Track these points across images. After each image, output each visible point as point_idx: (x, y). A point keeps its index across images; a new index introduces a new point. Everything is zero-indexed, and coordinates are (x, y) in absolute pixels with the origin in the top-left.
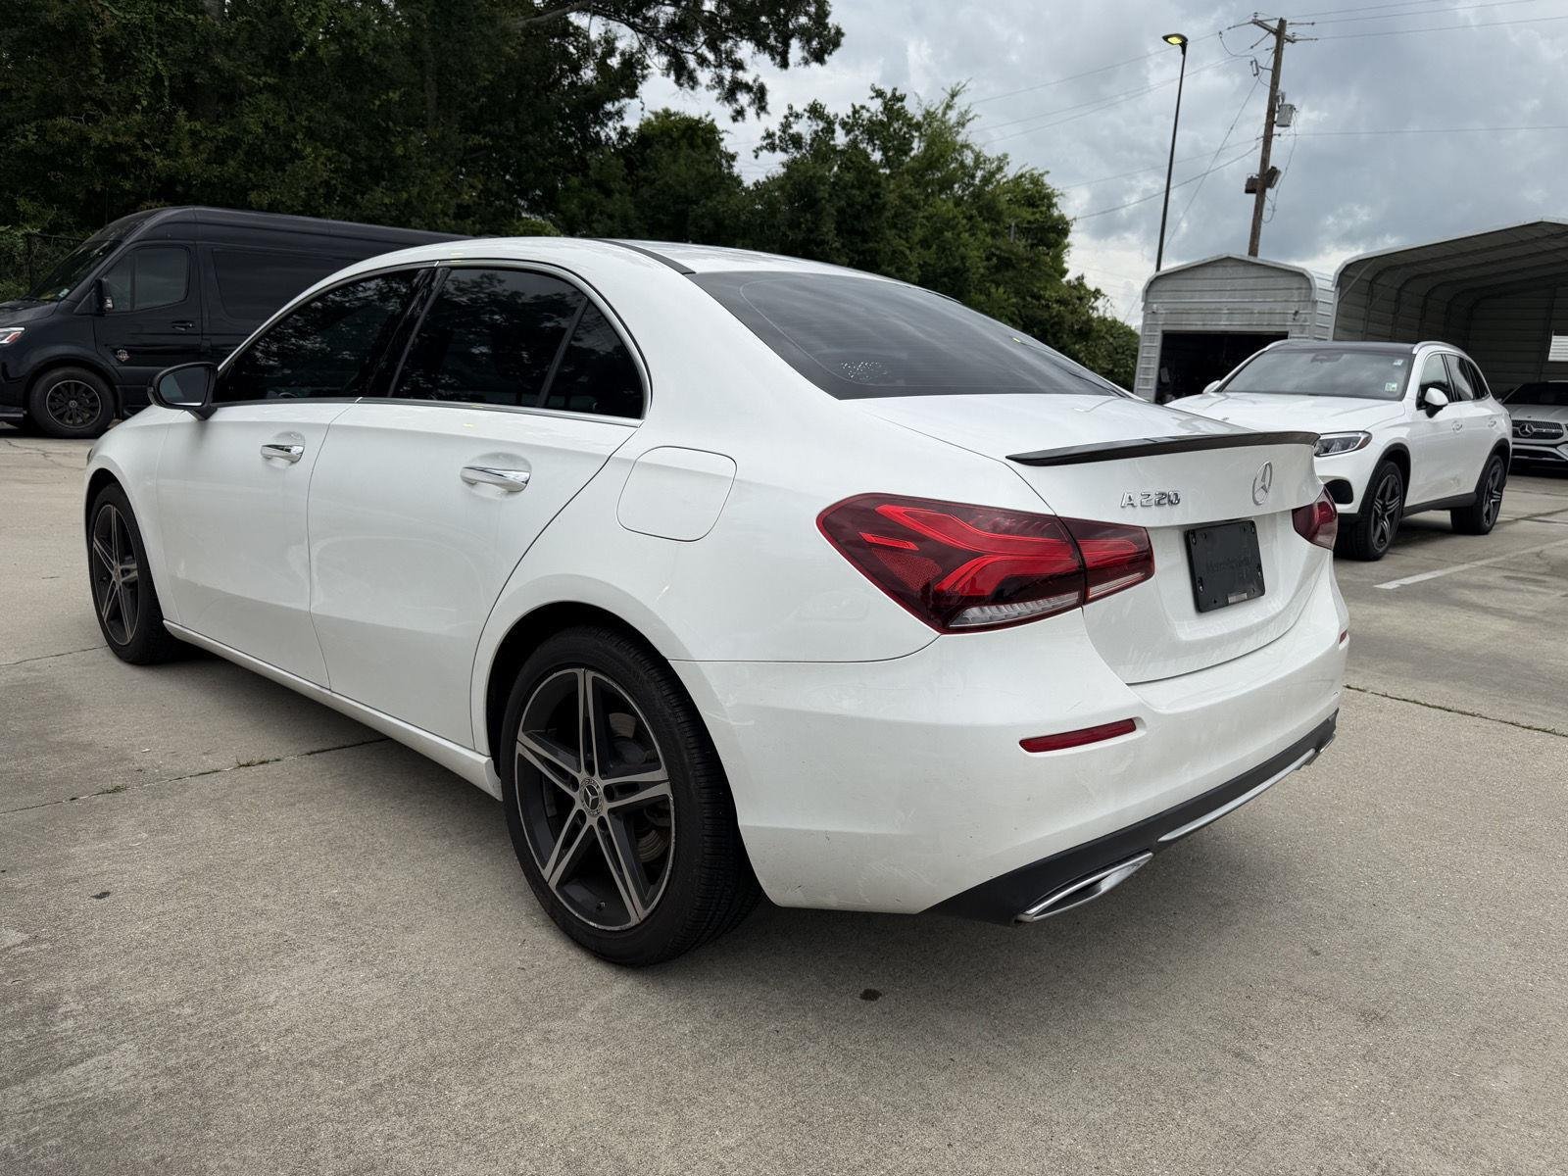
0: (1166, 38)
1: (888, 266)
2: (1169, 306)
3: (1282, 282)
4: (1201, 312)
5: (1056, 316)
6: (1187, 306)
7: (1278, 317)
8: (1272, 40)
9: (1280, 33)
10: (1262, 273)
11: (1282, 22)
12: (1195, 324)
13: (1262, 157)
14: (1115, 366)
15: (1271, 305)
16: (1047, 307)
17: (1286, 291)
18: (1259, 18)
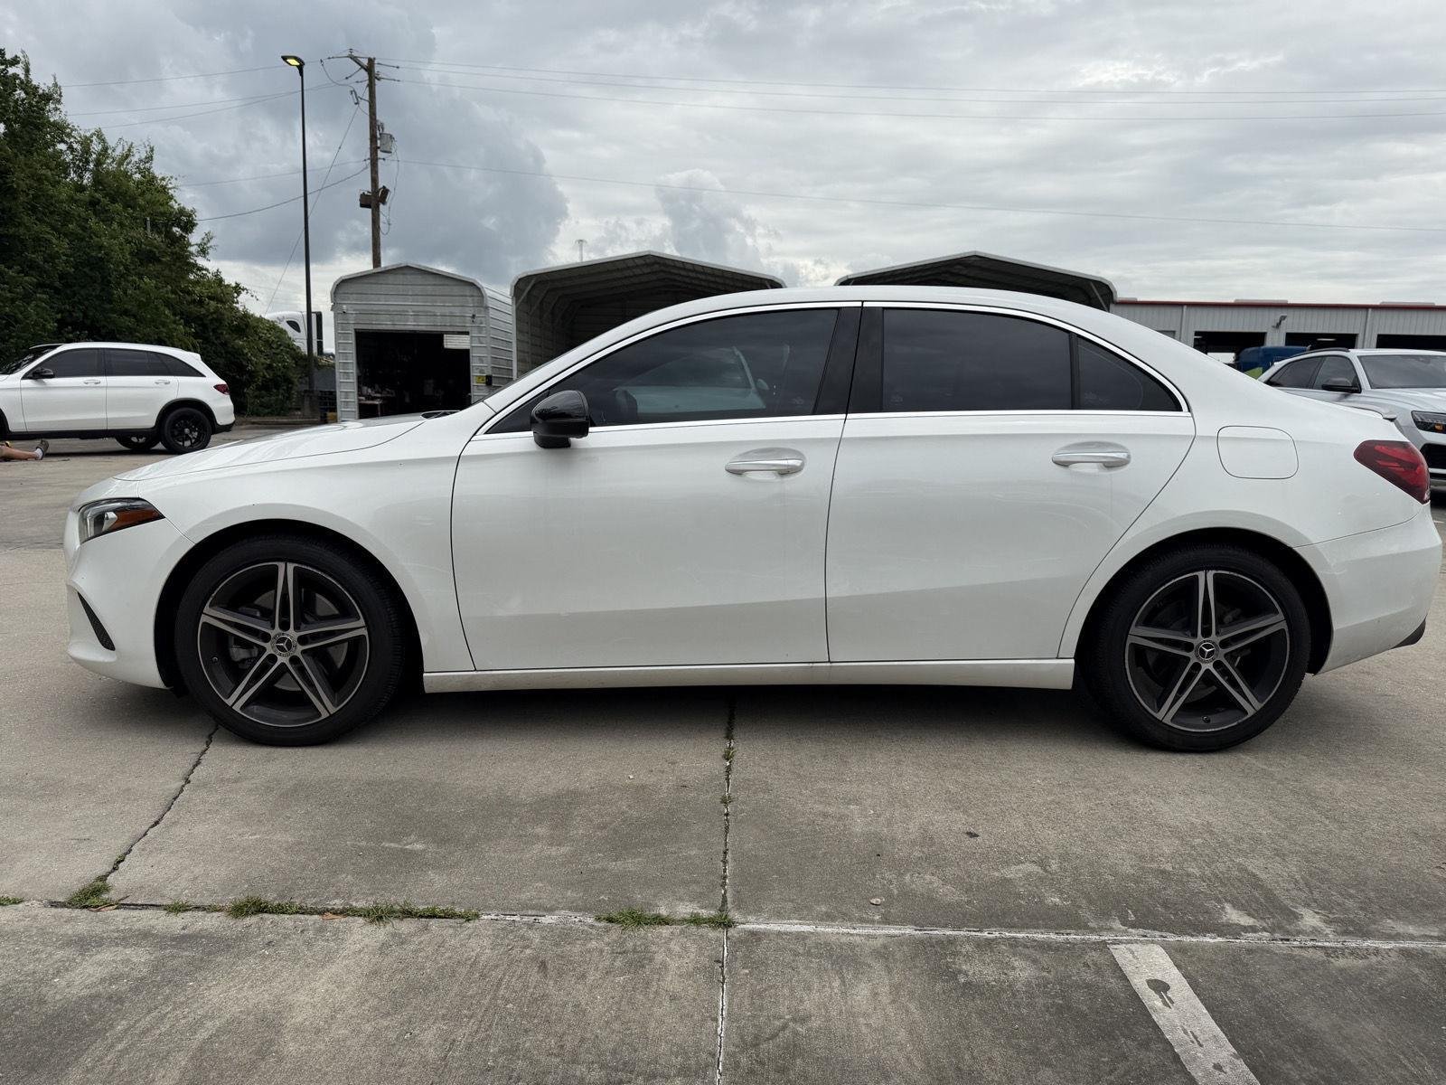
0: (285, 58)
1: (33, 253)
2: (358, 307)
3: (457, 290)
4: (388, 313)
5: (214, 313)
6: (376, 308)
7: (458, 319)
8: (364, 75)
9: (370, 68)
10: (438, 281)
11: (371, 61)
12: (385, 324)
13: (372, 177)
14: (273, 361)
15: (452, 309)
16: (201, 303)
17: (461, 298)
18: (355, 54)
